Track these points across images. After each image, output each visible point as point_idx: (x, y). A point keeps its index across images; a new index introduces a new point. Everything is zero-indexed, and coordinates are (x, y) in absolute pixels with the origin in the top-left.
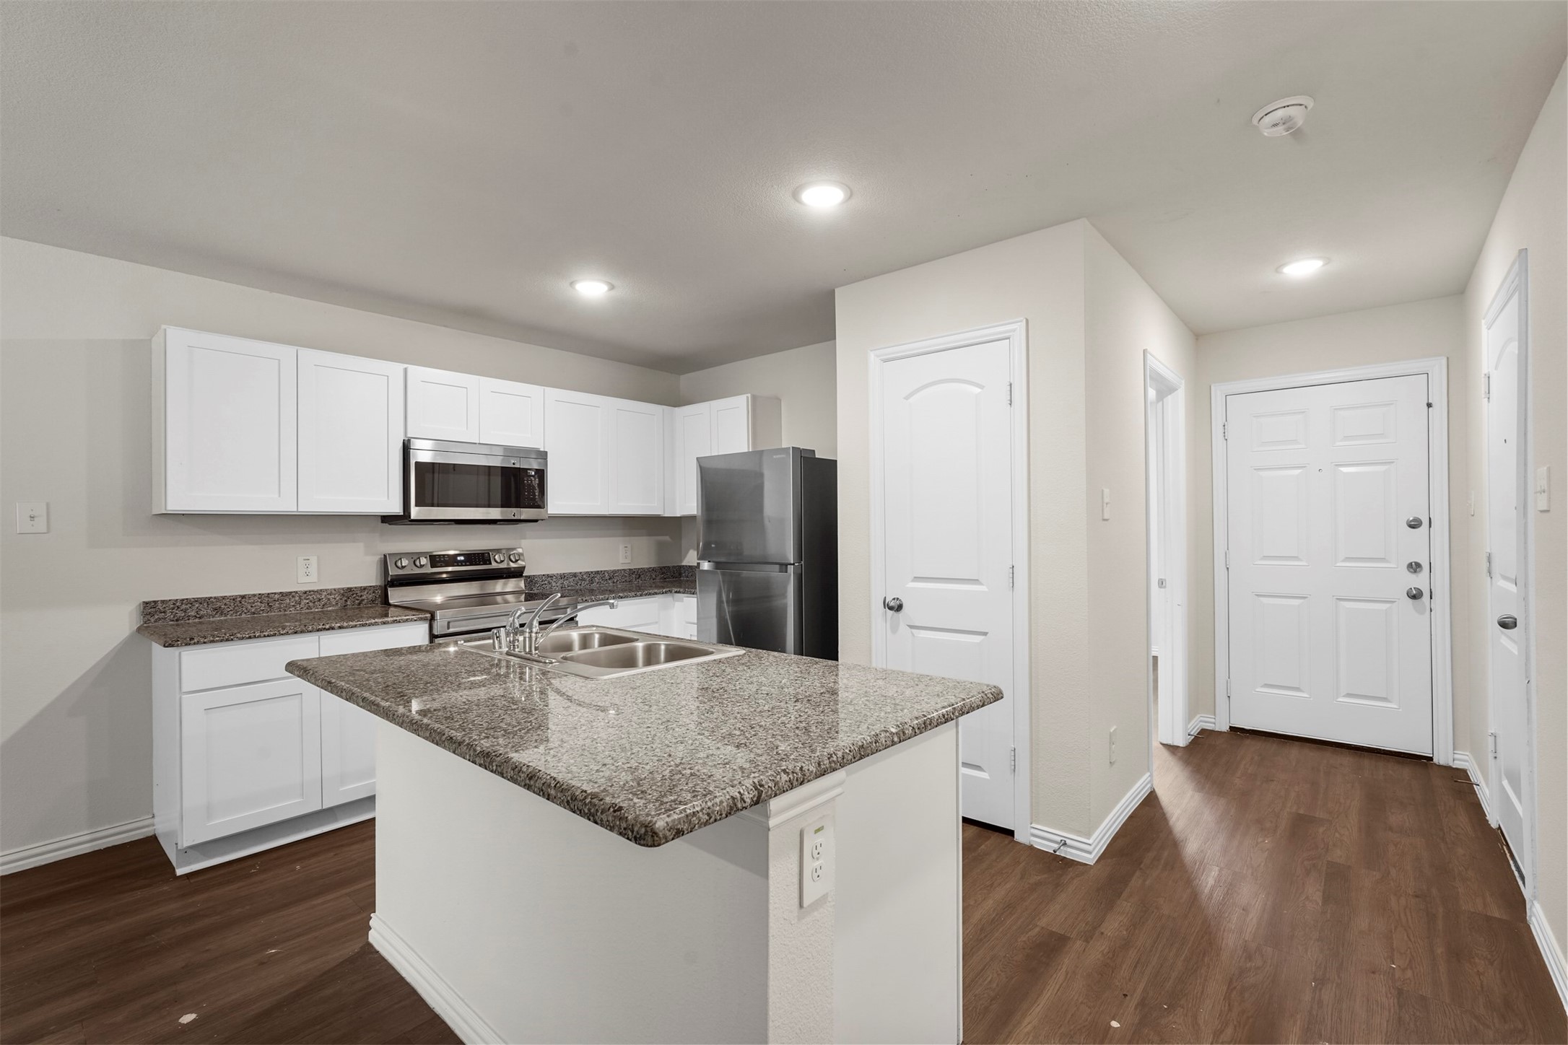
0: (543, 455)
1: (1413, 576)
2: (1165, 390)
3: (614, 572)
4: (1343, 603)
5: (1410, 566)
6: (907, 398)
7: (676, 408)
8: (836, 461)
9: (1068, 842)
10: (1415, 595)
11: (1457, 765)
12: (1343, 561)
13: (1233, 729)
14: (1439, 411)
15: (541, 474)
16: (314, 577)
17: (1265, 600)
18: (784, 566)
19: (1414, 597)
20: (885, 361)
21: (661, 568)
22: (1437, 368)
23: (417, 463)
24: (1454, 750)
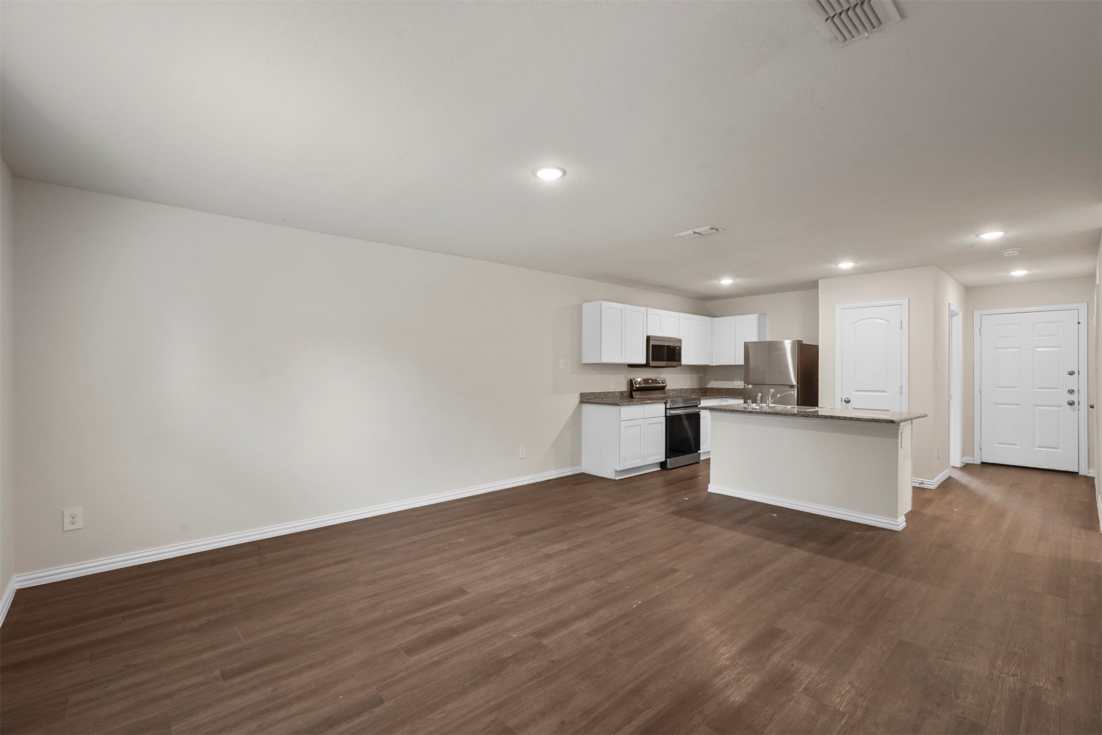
0: (680, 341)
1: (1071, 395)
2: (953, 315)
3: (687, 389)
4: (1037, 407)
5: (1069, 391)
6: (853, 323)
7: (714, 318)
8: (818, 346)
9: (924, 482)
10: (1071, 404)
11: (1089, 475)
12: (1037, 389)
13: (983, 463)
14: (1084, 326)
15: (680, 348)
16: (613, 387)
17: (998, 406)
18: (792, 386)
19: (1070, 404)
20: (843, 309)
21: (701, 388)
22: (1083, 307)
23: (652, 345)
24: (1088, 468)
